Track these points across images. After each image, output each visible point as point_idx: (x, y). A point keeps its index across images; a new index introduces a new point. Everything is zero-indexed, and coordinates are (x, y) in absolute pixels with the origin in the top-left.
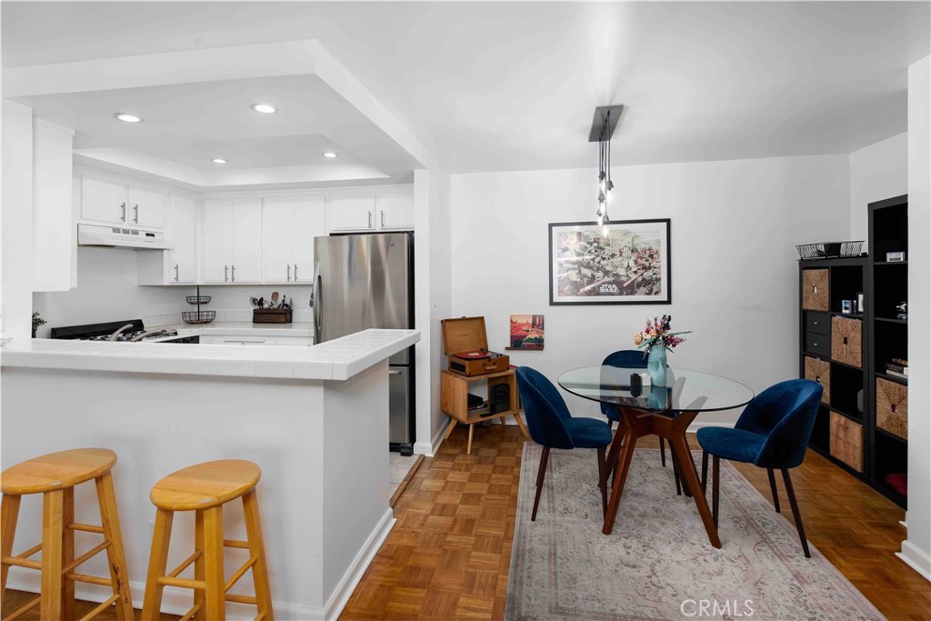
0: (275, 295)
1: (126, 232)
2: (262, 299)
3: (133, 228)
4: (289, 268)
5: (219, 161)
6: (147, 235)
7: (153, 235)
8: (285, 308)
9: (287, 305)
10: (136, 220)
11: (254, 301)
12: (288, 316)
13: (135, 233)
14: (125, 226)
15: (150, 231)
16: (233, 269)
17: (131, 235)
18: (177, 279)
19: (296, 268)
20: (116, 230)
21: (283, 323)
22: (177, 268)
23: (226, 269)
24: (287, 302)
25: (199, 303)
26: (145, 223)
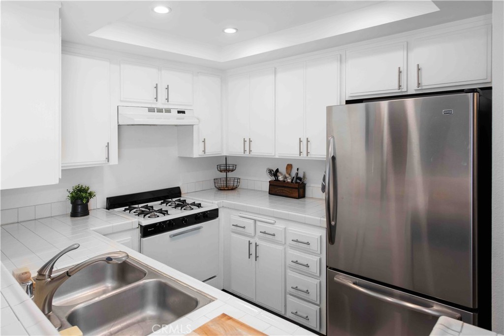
0: (289, 167)
1: (160, 111)
2: (277, 171)
3: (166, 107)
4: (300, 141)
5: (230, 31)
6: (179, 112)
7: (183, 112)
8: (298, 181)
9: (300, 179)
10: (167, 99)
11: (270, 171)
12: (301, 191)
13: (168, 111)
14: (159, 105)
15: (181, 108)
16: (250, 141)
17: (164, 113)
18: (204, 151)
19: (308, 141)
20: (151, 110)
21: (297, 198)
22: (204, 141)
23: (245, 141)
24: (301, 175)
25: (227, 170)
26: (176, 102)
